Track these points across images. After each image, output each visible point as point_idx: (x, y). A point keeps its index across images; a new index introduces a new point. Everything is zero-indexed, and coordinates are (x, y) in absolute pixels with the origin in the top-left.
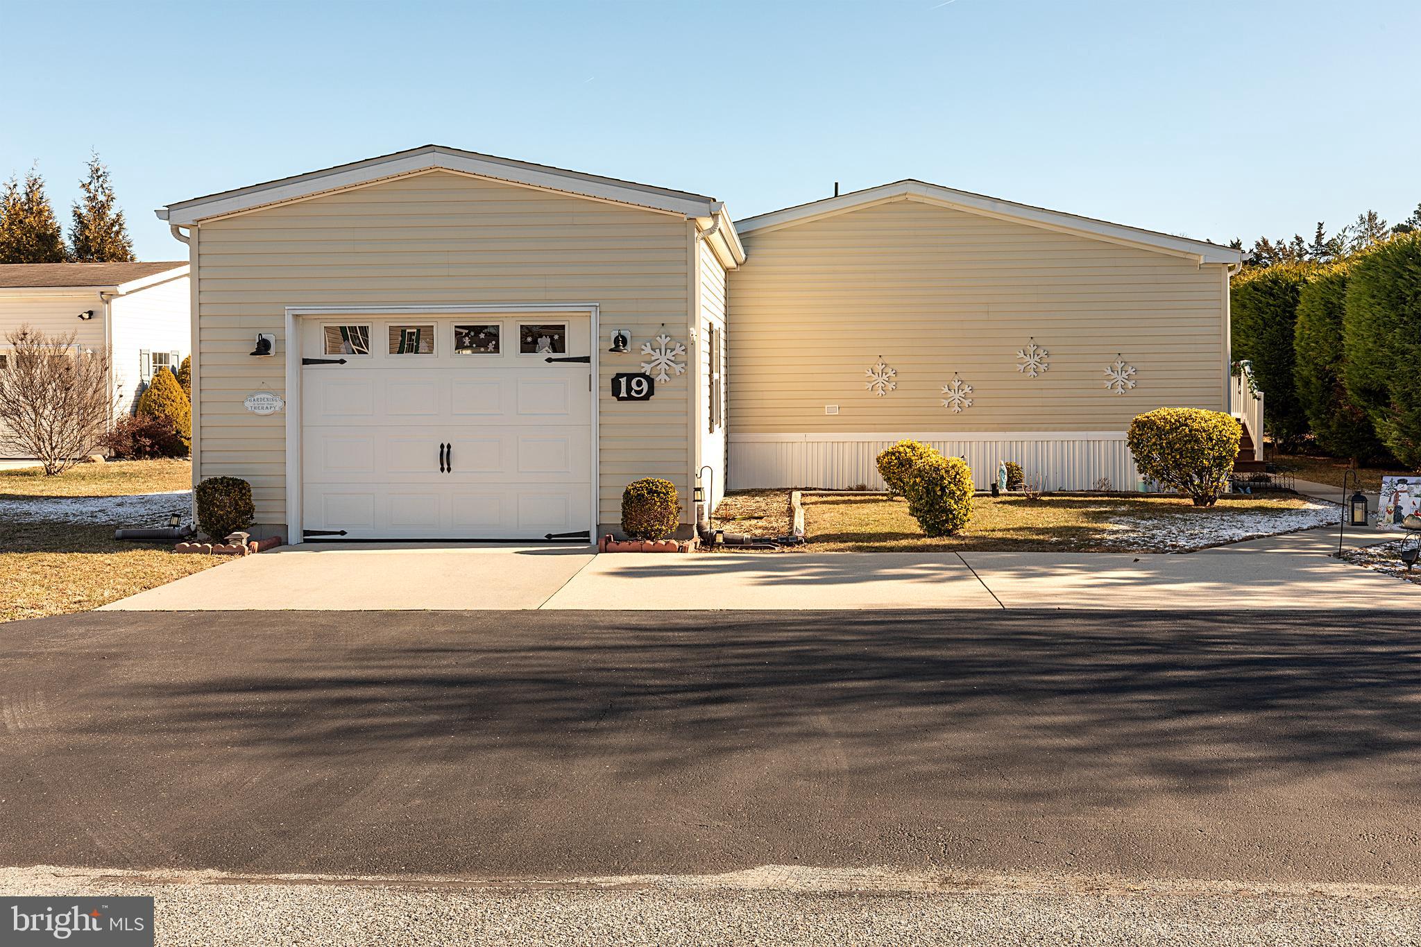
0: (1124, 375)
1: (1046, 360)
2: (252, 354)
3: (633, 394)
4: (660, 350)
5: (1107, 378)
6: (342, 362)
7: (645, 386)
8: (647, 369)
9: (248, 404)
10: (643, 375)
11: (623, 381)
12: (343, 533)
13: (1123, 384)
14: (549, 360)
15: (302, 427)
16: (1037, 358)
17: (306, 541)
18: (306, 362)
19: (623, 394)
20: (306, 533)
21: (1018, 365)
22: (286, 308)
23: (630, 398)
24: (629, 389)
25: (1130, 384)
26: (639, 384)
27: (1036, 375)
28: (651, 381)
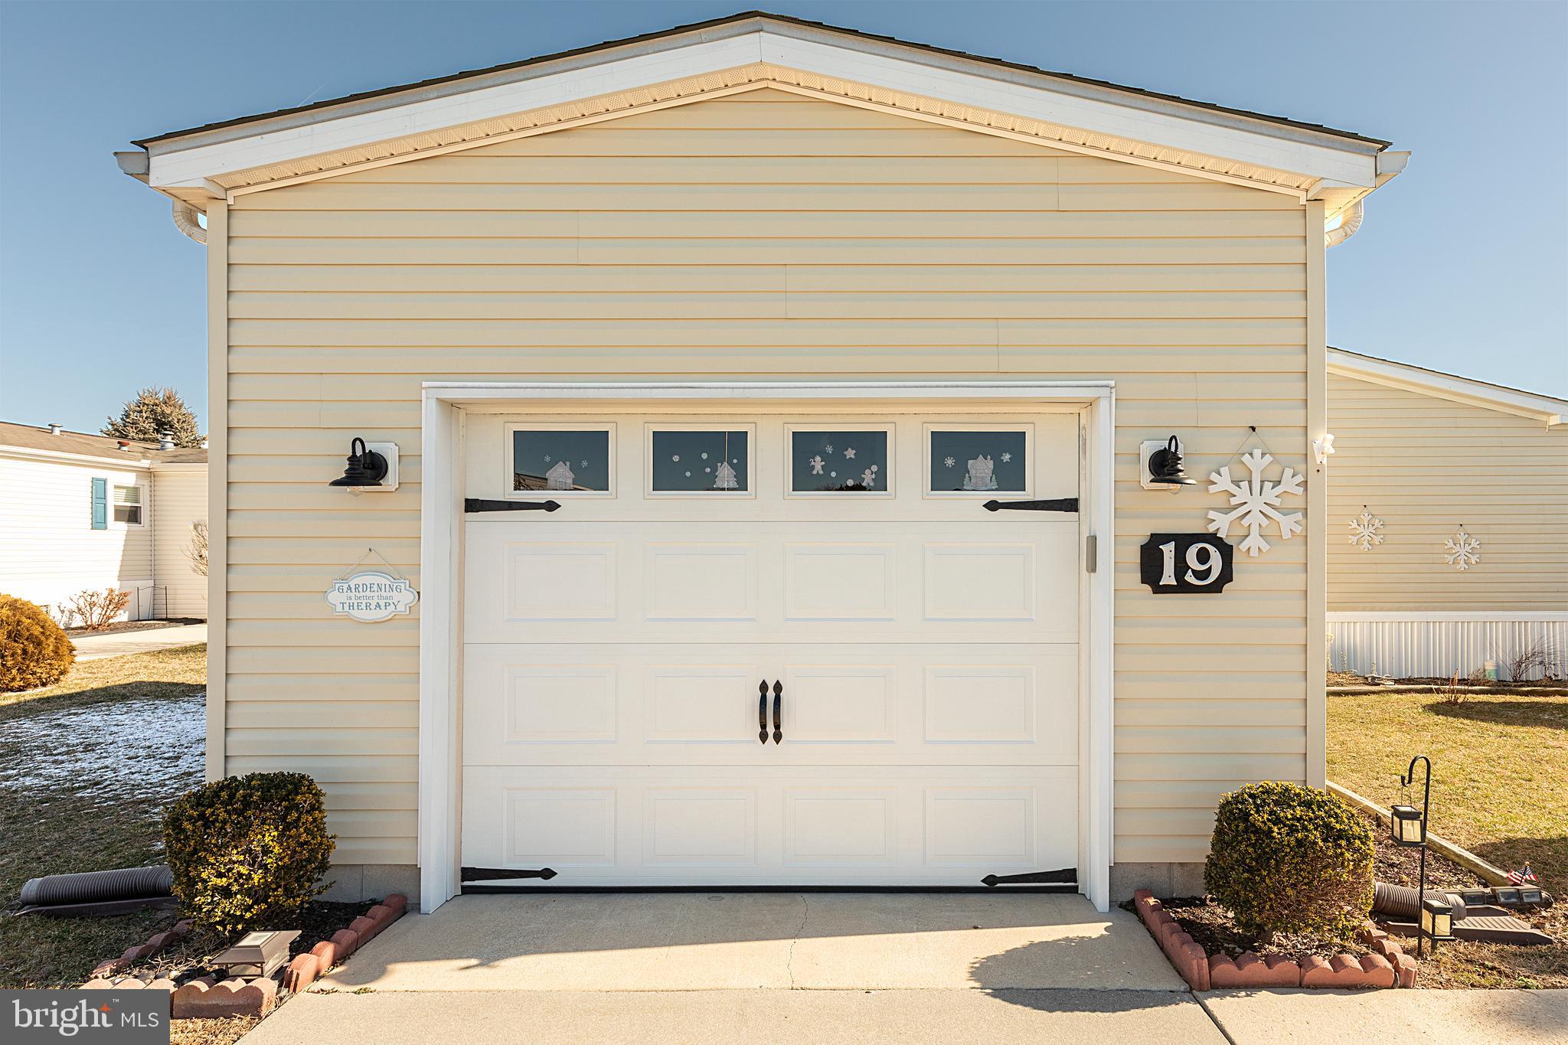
0: (1468, 548)
1: (1382, 531)
2: (336, 483)
3: (1190, 578)
4: (1250, 482)
5: (1448, 551)
6: (551, 506)
7: (1216, 561)
8: (1222, 525)
9: (335, 597)
10: (1213, 539)
11: (1168, 550)
12: (548, 874)
13: (1466, 558)
14: (992, 506)
15: (461, 646)
16: (1371, 529)
17: (466, 891)
18: (473, 506)
19: (1168, 578)
20: (468, 873)
21: (1350, 537)
22: (425, 384)
23: (1183, 587)
24: (1181, 567)
25: (1473, 559)
26: (1203, 557)
27: (1370, 548)
28: (1227, 552)
